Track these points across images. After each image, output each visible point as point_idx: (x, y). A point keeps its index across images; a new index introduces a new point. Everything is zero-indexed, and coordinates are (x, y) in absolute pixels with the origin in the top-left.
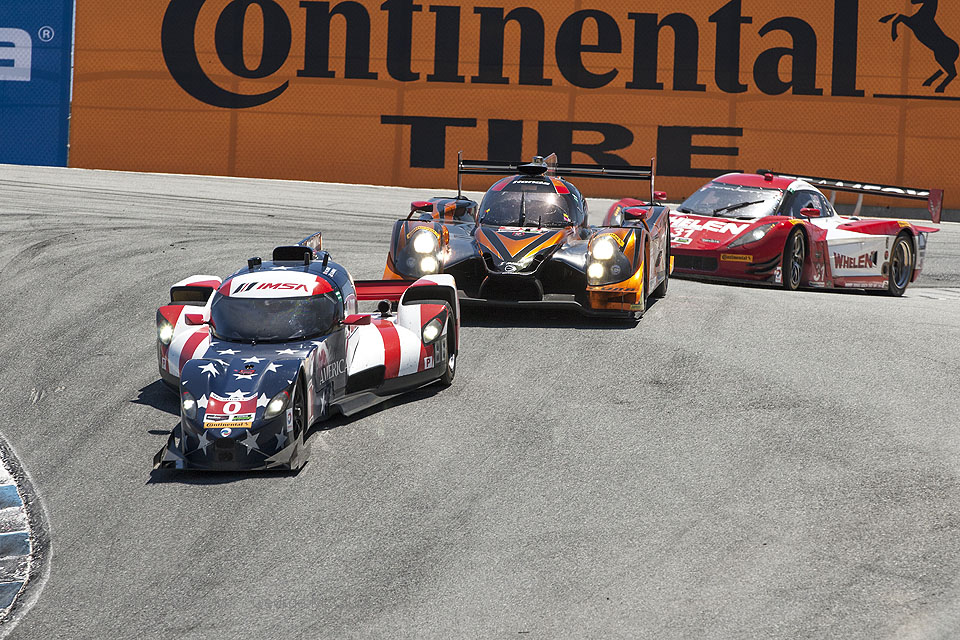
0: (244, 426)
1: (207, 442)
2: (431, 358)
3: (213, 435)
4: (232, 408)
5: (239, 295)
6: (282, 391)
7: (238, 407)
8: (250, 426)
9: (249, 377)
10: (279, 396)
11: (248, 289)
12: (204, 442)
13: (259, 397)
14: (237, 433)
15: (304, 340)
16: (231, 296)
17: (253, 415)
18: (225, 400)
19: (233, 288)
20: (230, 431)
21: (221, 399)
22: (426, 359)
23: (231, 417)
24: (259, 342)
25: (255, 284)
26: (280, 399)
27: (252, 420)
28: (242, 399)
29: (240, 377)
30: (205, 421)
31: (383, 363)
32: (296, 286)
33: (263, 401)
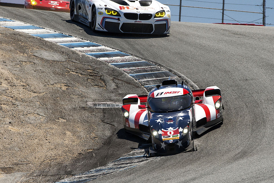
0: (177, 139)
1: (165, 145)
2: (219, 114)
3: (166, 143)
4: (170, 133)
5: (158, 97)
6: (186, 126)
7: (172, 133)
8: (179, 138)
9: (172, 123)
10: (186, 127)
11: (161, 95)
12: (163, 145)
13: (179, 128)
14: (175, 141)
15: (184, 110)
16: (155, 97)
17: (179, 135)
18: (167, 131)
19: (155, 95)
20: (172, 141)
21: (166, 131)
22: (218, 114)
23: (171, 136)
24: (169, 112)
25: (162, 93)
26: (186, 129)
27: (179, 136)
28: (173, 130)
29: (169, 123)
30: (162, 138)
31: (206, 117)
32: (177, 92)
33: (181, 130)
